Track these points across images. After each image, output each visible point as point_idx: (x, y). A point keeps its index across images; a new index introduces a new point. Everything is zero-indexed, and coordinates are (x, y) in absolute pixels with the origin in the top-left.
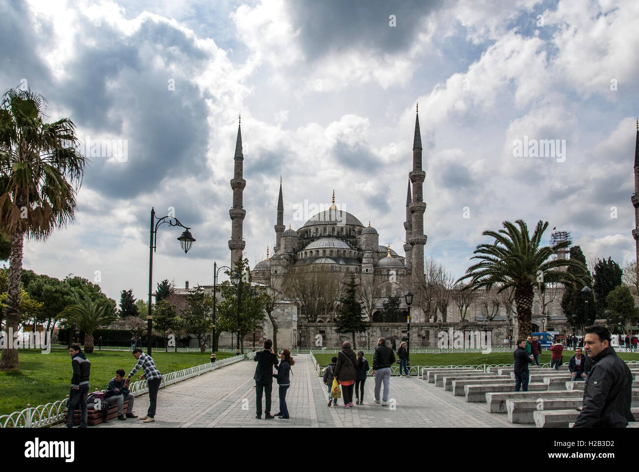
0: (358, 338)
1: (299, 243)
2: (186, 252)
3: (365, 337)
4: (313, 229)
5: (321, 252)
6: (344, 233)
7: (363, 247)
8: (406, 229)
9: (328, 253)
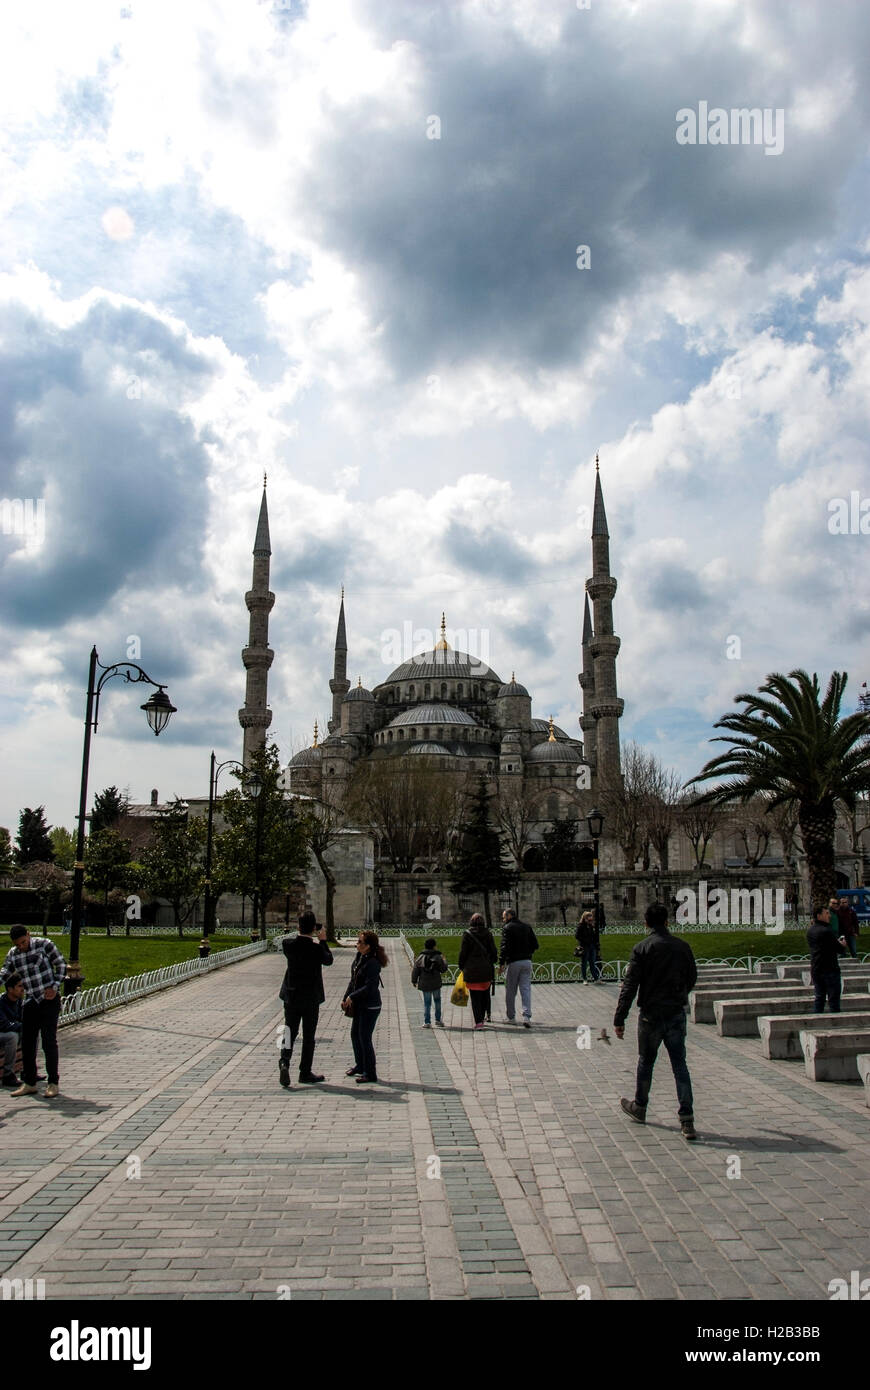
0: (495, 903)
1: (377, 715)
2: (157, 733)
3: (510, 901)
4: (404, 688)
5: (420, 731)
6: (465, 696)
7: (502, 722)
8: (583, 686)
9: (433, 733)
